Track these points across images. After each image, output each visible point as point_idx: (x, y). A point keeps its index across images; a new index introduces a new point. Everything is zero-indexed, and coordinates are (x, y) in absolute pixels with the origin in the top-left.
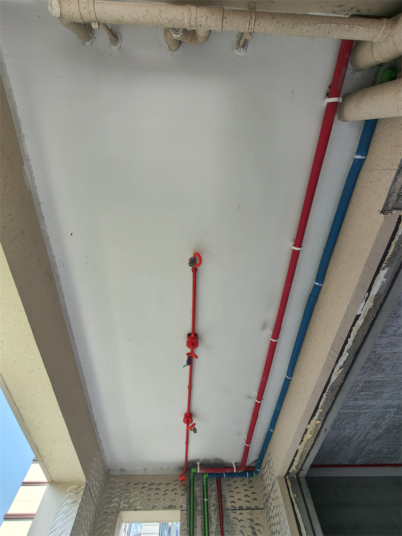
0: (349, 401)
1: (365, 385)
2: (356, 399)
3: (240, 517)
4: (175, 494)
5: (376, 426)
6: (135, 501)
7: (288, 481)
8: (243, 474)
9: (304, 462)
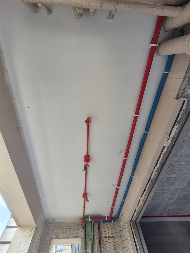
0: (160, 187)
1: (167, 179)
2: (163, 186)
3: (109, 241)
4: (79, 231)
5: (172, 198)
6: (60, 234)
7: (131, 224)
8: (110, 221)
9: (139, 215)
